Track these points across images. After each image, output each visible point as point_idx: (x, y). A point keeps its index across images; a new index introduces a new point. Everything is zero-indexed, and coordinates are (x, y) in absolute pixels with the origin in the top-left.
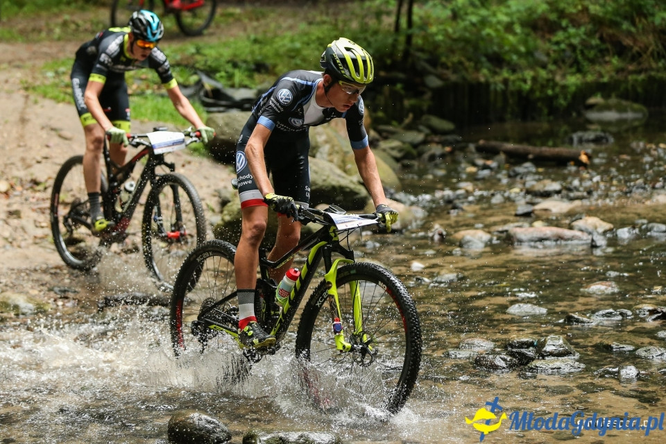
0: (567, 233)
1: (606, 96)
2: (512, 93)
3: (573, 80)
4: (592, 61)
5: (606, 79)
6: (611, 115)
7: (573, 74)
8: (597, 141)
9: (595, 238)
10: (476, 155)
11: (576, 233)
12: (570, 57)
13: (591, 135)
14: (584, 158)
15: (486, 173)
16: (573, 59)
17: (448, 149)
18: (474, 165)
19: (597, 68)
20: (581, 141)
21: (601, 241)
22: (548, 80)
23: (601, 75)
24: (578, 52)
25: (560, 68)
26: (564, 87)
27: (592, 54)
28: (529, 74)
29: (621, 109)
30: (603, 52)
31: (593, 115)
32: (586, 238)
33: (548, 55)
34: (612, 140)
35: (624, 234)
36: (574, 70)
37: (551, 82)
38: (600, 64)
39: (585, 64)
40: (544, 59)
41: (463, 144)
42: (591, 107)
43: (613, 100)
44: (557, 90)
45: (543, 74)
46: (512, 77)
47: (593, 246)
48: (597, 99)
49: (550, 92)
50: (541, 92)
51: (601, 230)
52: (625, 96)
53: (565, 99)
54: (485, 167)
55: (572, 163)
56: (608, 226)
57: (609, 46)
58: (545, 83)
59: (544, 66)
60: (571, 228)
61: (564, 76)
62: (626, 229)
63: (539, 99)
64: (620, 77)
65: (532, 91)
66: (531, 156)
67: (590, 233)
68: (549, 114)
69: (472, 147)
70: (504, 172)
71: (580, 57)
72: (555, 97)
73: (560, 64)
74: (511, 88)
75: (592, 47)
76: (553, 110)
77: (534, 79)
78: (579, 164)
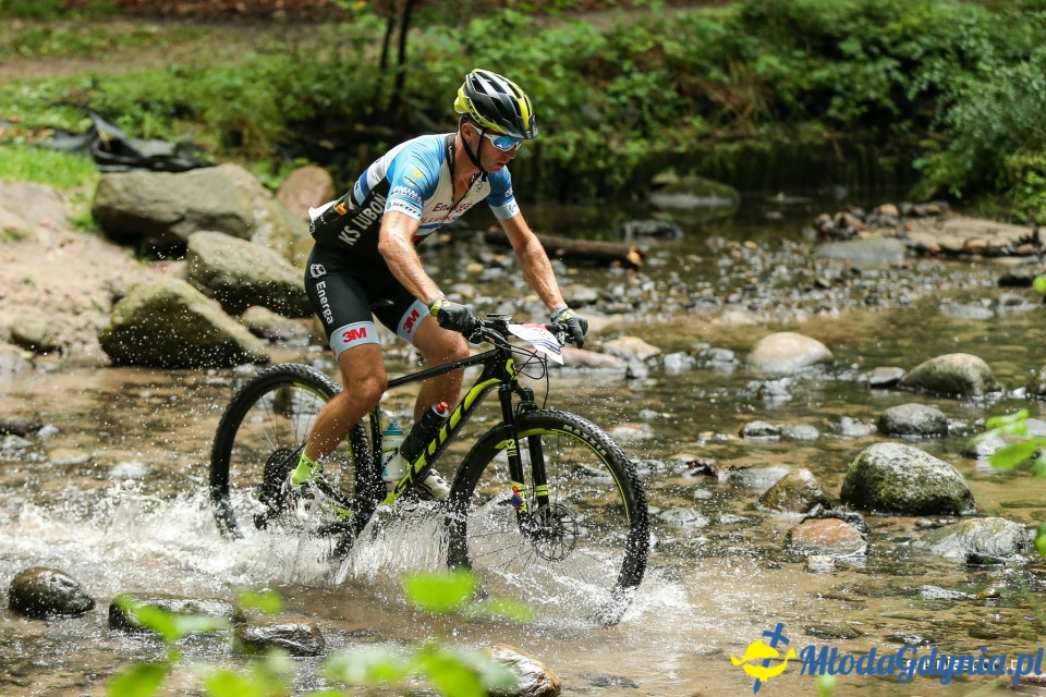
0: (594, 357)
1: (682, 173)
2: (547, 163)
3: (635, 148)
4: (665, 122)
5: (682, 149)
6: (687, 201)
7: (635, 139)
8: (660, 234)
9: (631, 366)
10: (485, 248)
11: (607, 358)
12: (632, 115)
13: (651, 226)
14: (634, 257)
15: (495, 273)
16: (637, 119)
17: (445, 238)
18: (479, 260)
19: (672, 131)
20: (636, 234)
21: (640, 371)
22: (599, 147)
23: (676, 143)
24: (645, 108)
25: (617, 129)
26: (622, 157)
27: (664, 112)
28: (571, 136)
29: (702, 192)
30: (681, 110)
31: (661, 199)
32: (621, 365)
33: (602, 110)
34: (680, 234)
35: (676, 363)
36: (637, 133)
37: (603, 150)
38: (676, 126)
39: (654, 126)
40: (596, 115)
41: (469, 232)
42: (659, 187)
43: (691, 179)
44: (612, 160)
45: (593, 137)
46: (548, 141)
47: (629, 377)
48: (668, 177)
49: (601, 164)
50: (589, 163)
51: (642, 356)
52: (709, 173)
53: (623, 174)
54: (495, 265)
55: (617, 263)
56: (653, 350)
57: (689, 101)
58: (593, 149)
59: (595, 127)
60: (601, 351)
61: (622, 142)
62: (677, 356)
63: (585, 173)
64: (703, 146)
65: (575, 160)
66: (560, 252)
67: (627, 359)
68: (599, 195)
69: (480, 236)
70: (520, 273)
71: (647, 116)
72: (609, 170)
73: (618, 123)
74: (546, 155)
75: (665, 102)
76: (605, 190)
77: (579, 144)
78: (627, 264)
